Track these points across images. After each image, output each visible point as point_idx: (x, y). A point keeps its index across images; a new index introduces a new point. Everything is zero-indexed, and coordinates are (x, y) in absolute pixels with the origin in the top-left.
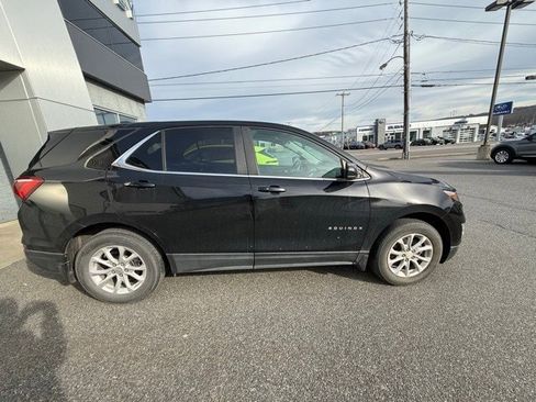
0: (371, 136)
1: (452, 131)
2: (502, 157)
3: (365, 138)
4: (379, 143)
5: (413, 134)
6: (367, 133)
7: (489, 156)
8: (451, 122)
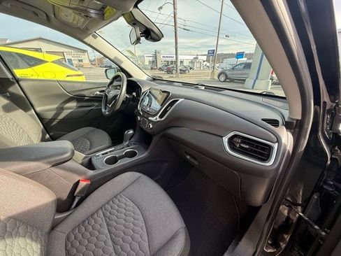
0: (153, 62)
1: (192, 62)
2: (222, 78)
3: (150, 62)
4: (159, 66)
5: (181, 62)
6: (151, 59)
7: (216, 78)
8: (192, 57)
